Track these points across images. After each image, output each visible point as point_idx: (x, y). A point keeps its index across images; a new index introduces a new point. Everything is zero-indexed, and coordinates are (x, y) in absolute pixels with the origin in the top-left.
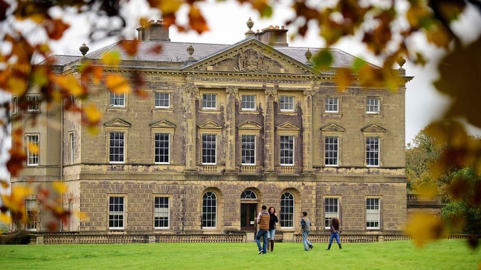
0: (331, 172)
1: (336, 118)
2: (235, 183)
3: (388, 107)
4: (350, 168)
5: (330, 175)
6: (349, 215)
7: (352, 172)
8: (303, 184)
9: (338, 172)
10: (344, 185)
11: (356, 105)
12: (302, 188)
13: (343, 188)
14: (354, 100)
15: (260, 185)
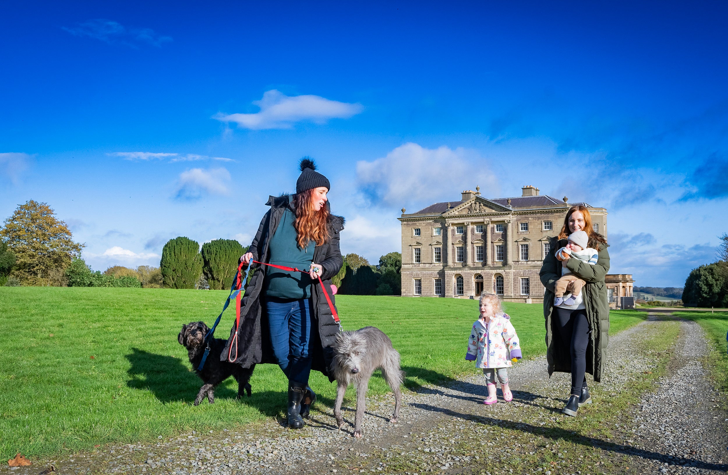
0: (523, 264)
1: (526, 234)
2: (469, 271)
3: (557, 225)
4: (534, 261)
5: (523, 265)
6: (534, 287)
7: (536, 263)
8: (504, 271)
9: (527, 264)
10: (531, 271)
11: (537, 226)
12: (504, 273)
13: (530, 272)
14: (536, 224)
15: (481, 272)
